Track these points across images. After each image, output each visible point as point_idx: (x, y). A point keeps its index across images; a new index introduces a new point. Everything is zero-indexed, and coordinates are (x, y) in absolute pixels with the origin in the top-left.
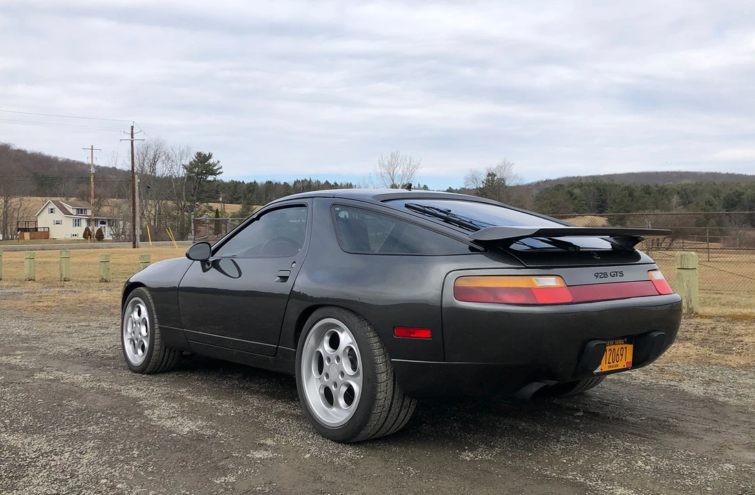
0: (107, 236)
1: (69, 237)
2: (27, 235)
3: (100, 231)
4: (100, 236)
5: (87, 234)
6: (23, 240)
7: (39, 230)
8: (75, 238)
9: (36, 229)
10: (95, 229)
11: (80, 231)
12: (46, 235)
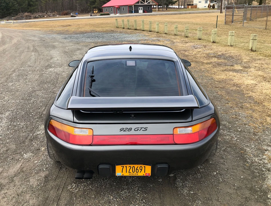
0: (216, 7)
1: (203, 7)
2: (190, 7)
3: (214, 5)
4: (213, 7)
5: (209, 6)
6: (188, 9)
7: (194, 5)
8: (205, 8)
9: (193, 5)
10: (212, 4)
11: (207, 5)
12: (196, 7)
